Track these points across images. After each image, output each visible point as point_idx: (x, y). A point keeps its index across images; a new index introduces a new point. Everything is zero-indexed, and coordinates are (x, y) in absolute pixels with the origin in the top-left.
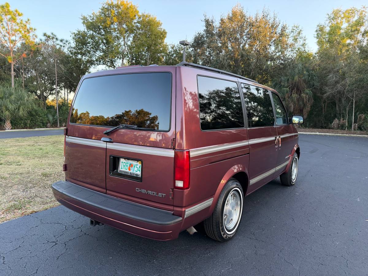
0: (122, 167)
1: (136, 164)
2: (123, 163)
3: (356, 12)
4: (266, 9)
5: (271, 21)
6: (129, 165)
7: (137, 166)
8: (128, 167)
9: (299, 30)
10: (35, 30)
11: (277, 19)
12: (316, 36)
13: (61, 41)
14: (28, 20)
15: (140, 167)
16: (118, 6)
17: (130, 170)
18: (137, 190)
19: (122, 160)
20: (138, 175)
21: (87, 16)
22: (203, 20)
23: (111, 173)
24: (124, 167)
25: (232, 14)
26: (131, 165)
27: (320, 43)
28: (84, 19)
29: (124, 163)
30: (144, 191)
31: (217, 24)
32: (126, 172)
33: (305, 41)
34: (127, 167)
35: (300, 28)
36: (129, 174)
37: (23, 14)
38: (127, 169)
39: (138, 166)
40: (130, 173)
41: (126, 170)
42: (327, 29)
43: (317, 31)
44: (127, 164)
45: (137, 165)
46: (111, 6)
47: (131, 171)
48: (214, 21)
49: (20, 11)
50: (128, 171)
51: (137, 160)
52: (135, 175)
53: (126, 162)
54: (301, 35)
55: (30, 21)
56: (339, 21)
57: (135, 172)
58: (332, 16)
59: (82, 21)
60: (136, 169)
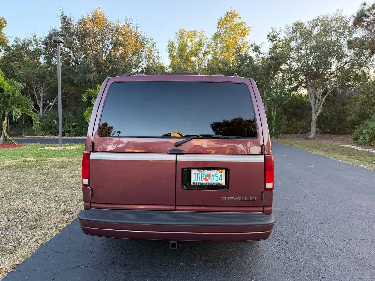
0: (196, 179)
1: (216, 173)
2: (196, 175)
3: (197, 34)
4: (128, 17)
5: (134, 31)
6: (205, 175)
7: (217, 175)
8: (204, 177)
9: (153, 43)
11: (138, 30)
12: (168, 50)
15: (221, 175)
17: (207, 180)
18: (223, 198)
19: (194, 172)
20: (222, 184)
22: (60, 16)
23: (185, 187)
24: (199, 178)
25: (93, 16)
26: (209, 176)
27: (172, 57)
29: (198, 174)
30: (231, 198)
31: (75, 23)
32: (203, 183)
33: (159, 53)
34: (202, 178)
35: (154, 41)
36: (208, 185)
38: (202, 179)
39: (219, 175)
40: (209, 183)
41: (202, 181)
42: (177, 46)
43: (168, 46)
44: (202, 175)
47: (209, 181)
48: (72, 19)
50: (204, 181)
52: (217, 184)
53: (200, 173)
54: (155, 47)
56: (185, 40)
57: (215, 181)
58: (180, 34)
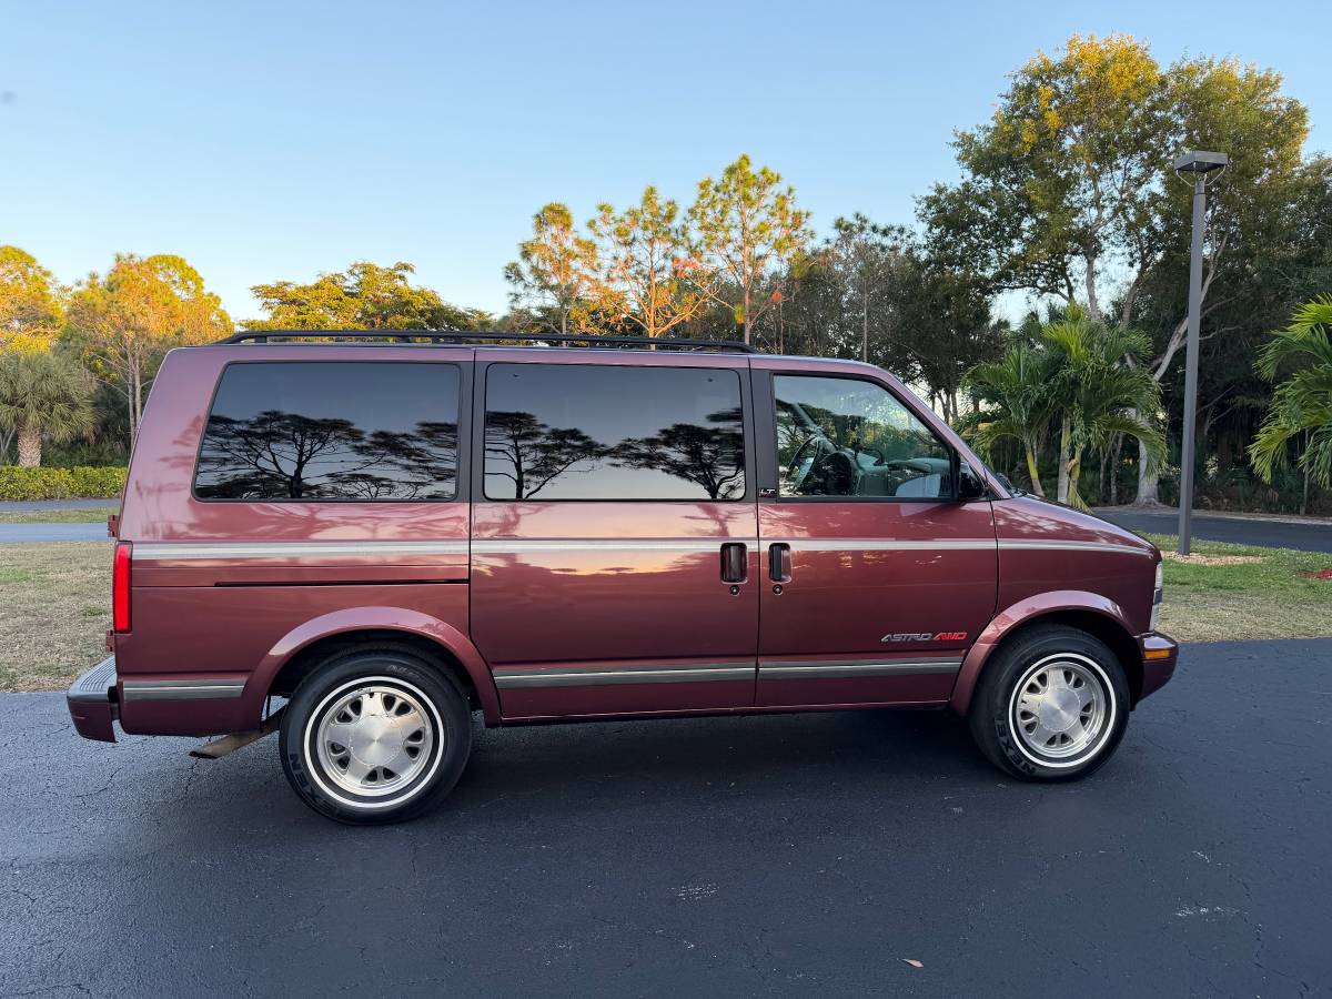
10: (808, 215)
13: (885, 233)
14: (790, 191)
16: (1067, 69)
21: (976, 132)
28: (966, 141)
37: (782, 176)
46: (1045, 74)
49: (773, 169)
55: (792, 195)
59: (957, 151)
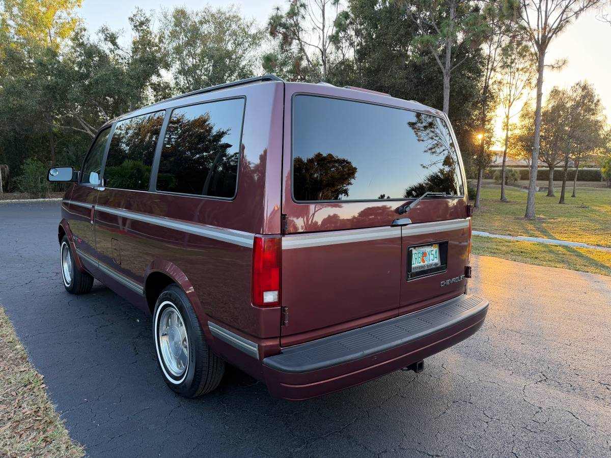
1: (430, 249)
15: (436, 252)
18: (442, 284)
19: (414, 251)
20: (438, 264)
23: (410, 276)
24: (416, 260)
26: (424, 254)
29: (417, 253)
30: (448, 282)
32: (422, 267)
34: (420, 259)
36: (426, 268)
38: (420, 262)
39: (434, 252)
40: (427, 265)
45: (432, 251)
47: (427, 263)
51: (430, 245)
52: (434, 265)
60: (431, 257)
